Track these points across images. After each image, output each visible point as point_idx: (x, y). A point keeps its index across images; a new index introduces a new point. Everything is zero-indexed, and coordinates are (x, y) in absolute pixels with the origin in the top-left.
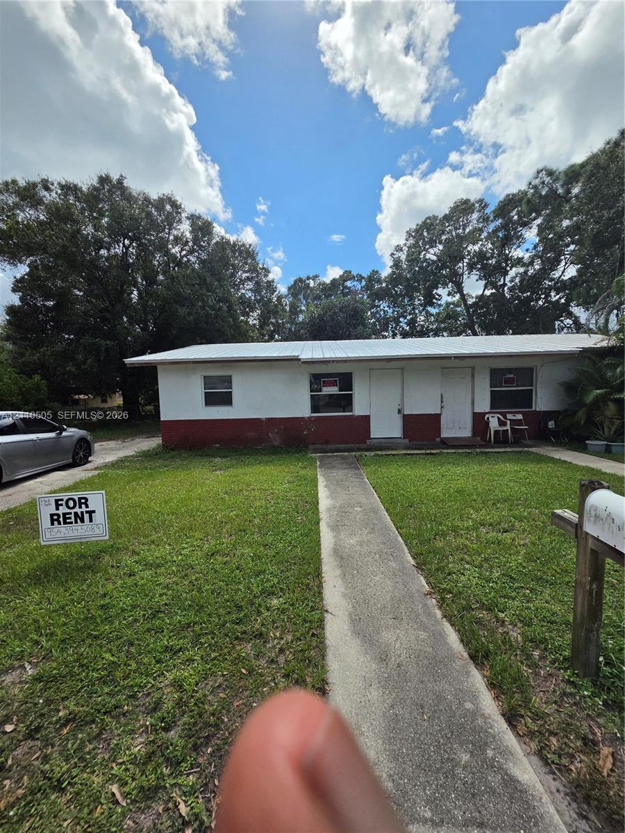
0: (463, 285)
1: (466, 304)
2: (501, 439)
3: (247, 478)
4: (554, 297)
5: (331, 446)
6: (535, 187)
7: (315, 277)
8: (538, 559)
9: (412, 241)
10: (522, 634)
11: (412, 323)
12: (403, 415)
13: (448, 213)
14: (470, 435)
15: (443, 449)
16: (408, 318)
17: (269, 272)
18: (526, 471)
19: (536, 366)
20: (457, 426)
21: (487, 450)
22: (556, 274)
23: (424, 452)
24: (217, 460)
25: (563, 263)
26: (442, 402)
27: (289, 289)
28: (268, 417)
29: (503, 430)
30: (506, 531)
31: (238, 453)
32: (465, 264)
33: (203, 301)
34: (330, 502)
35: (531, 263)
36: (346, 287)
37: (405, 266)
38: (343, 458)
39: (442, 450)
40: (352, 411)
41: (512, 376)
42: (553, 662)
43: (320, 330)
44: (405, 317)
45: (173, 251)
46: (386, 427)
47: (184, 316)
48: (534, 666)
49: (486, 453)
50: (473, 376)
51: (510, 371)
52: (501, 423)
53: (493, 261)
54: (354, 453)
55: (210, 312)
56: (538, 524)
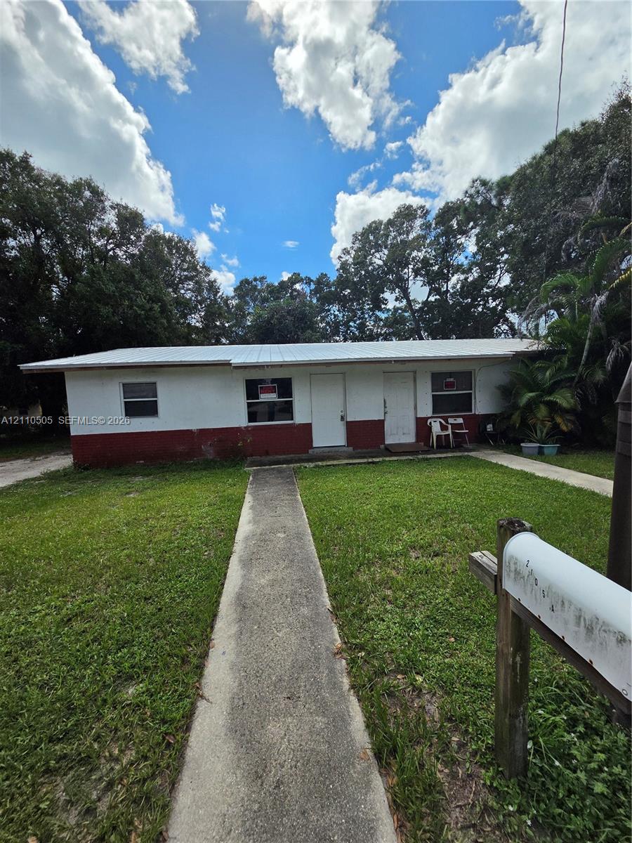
0: (409, 290)
1: (412, 310)
2: (443, 444)
3: (163, 502)
4: (492, 304)
5: (271, 457)
6: (471, 196)
7: (262, 279)
8: (467, 590)
9: (357, 245)
10: (441, 708)
11: (362, 327)
12: (347, 422)
13: (392, 218)
14: (414, 441)
15: (386, 456)
16: (358, 322)
17: (210, 271)
18: (465, 478)
19: (475, 370)
20: (400, 432)
21: (429, 456)
22: (493, 282)
23: (365, 460)
24: (138, 479)
25: (499, 272)
26: (385, 407)
27: (235, 290)
28: (201, 428)
29: (445, 435)
30: (437, 555)
31: (165, 470)
32: (410, 270)
33: (130, 299)
34: (251, 527)
35: (470, 270)
36: (295, 290)
37: (353, 270)
38: (280, 471)
39: (385, 458)
40: (292, 419)
41: (452, 380)
42: (474, 753)
43: (267, 334)
44: (355, 322)
45: (99, 244)
46: (329, 435)
47: (108, 317)
48: (450, 763)
49: (427, 459)
50: (415, 381)
51: (450, 374)
52: (443, 428)
53: (436, 268)
54: (292, 465)
55: (139, 312)
56: (470, 542)
